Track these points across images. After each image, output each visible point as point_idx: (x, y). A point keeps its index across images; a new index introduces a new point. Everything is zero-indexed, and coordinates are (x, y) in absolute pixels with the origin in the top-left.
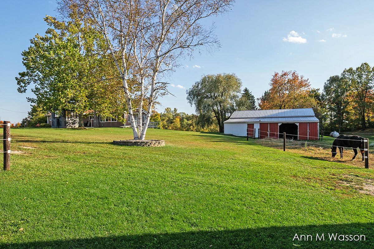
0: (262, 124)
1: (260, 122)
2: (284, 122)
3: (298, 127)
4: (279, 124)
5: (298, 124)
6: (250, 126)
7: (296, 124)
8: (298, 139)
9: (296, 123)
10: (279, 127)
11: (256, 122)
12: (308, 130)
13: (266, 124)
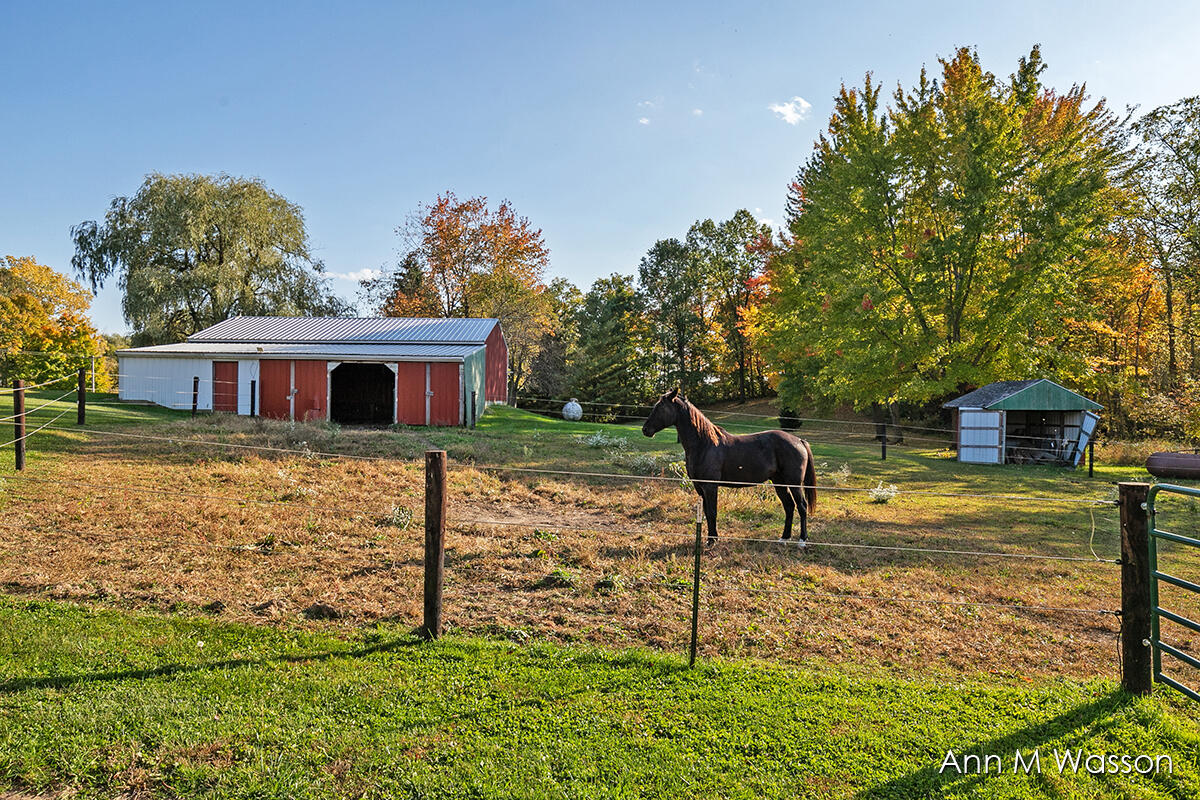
0: (267, 364)
1: (261, 356)
2: (349, 359)
3: (397, 378)
4: (331, 367)
5: (394, 368)
6: (225, 369)
7: (387, 365)
8: (396, 422)
9: (387, 362)
10: (329, 376)
11: (248, 356)
12: (428, 390)
13: (284, 363)
